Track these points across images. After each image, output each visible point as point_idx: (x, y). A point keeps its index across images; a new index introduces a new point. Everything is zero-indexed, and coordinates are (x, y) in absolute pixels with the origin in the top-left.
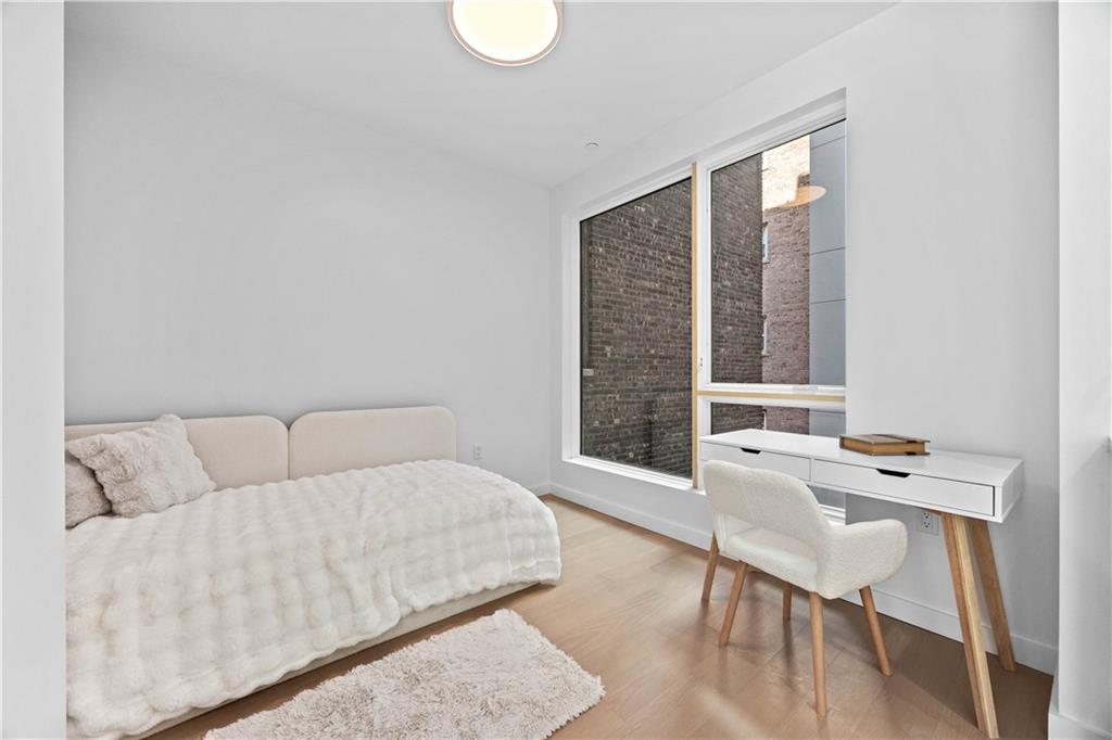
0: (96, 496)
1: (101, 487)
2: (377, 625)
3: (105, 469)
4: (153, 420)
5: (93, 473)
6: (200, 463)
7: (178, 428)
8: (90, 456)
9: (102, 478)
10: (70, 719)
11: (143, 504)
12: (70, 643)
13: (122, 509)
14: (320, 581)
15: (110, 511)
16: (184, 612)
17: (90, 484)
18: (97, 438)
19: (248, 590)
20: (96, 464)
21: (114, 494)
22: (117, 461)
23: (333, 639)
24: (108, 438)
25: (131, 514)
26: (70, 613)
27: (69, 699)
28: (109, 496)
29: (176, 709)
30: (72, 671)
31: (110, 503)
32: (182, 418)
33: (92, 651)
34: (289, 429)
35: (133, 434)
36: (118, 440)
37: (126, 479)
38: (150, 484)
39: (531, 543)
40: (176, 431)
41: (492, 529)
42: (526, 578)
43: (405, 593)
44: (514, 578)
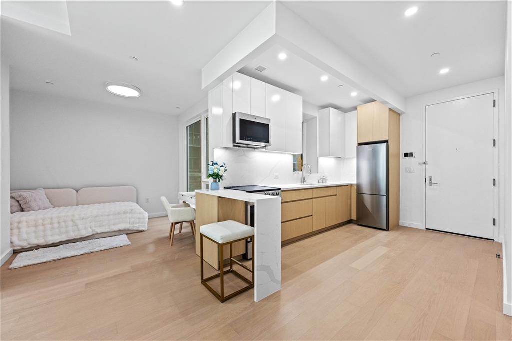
0: (19, 207)
1: (20, 205)
2: (85, 234)
3: (21, 201)
4: (36, 189)
5: (18, 202)
6: (48, 201)
7: (43, 192)
8: (18, 198)
9: (21, 203)
10: (12, 243)
11: (31, 209)
12: (11, 230)
13: (26, 210)
14: (71, 224)
15: (23, 211)
16: (36, 226)
17: (17, 204)
18: (19, 193)
19: (52, 224)
20: (19, 199)
21: (24, 207)
22: (24, 199)
23: (73, 235)
24: (22, 194)
25: (29, 211)
26: (11, 224)
27: (11, 239)
28: (22, 207)
29: (34, 245)
30: (12, 235)
31: (23, 209)
32: (44, 189)
33: (16, 232)
34: (77, 192)
35: (29, 193)
36: (25, 194)
37: (27, 203)
38: (33, 204)
39: (138, 221)
40: (42, 192)
41: (124, 216)
42: (135, 229)
43: (94, 229)
44: (131, 229)
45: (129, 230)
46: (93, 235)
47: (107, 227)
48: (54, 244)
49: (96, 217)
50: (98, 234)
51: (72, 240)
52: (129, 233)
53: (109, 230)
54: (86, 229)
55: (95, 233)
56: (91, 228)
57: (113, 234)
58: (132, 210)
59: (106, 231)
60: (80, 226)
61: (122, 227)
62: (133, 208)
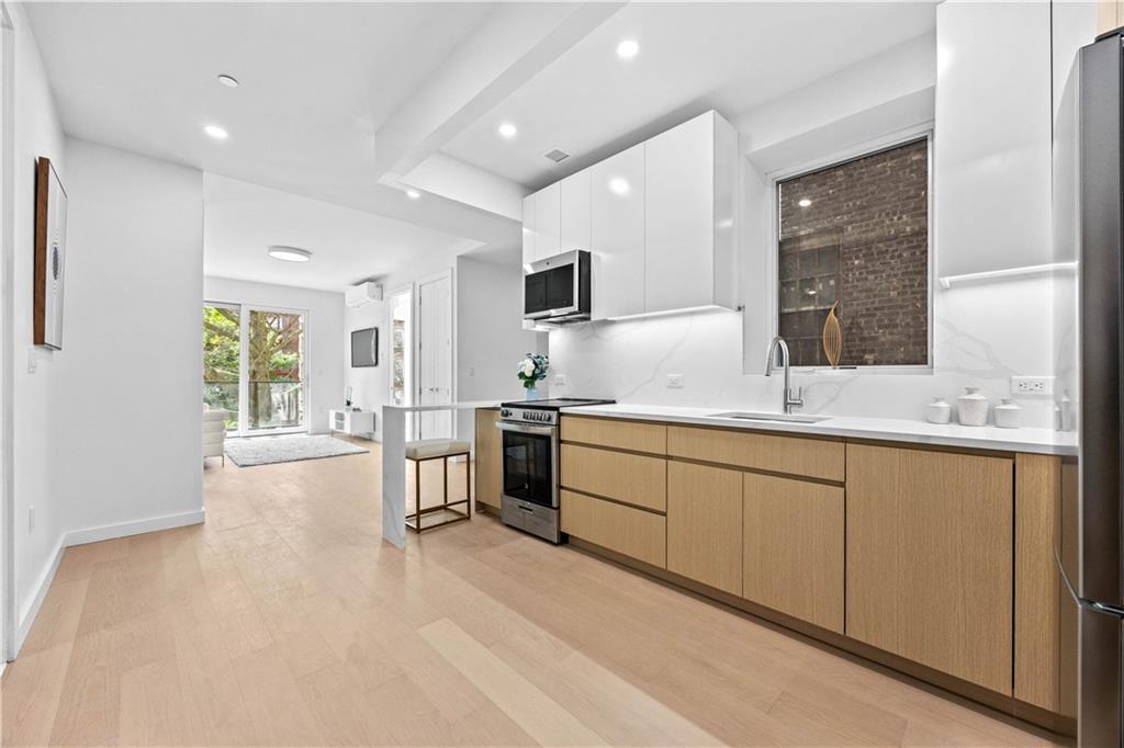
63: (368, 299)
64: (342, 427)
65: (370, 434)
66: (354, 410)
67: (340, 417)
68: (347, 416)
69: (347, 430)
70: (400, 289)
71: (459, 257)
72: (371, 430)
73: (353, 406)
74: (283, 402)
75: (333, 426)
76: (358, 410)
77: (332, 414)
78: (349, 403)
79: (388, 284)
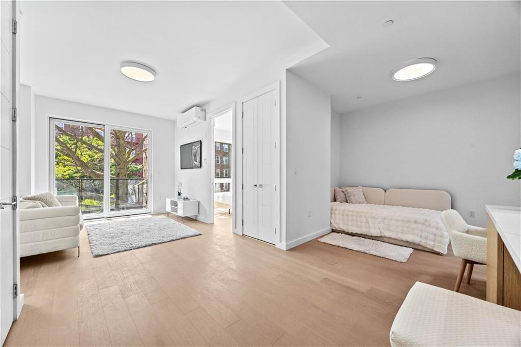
0: (345, 199)
1: (346, 197)
2: (374, 232)
3: (347, 194)
4: (357, 187)
6: (364, 197)
10: (331, 223)
15: (347, 202)
17: (344, 196)
22: (349, 193)
23: (365, 231)
24: (348, 189)
28: (347, 199)
29: (342, 229)
32: (362, 187)
34: (385, 192)
35: (351, 189)
37: (349, 196)
38: (352, 198)
39: (432, 237)
40: (360, 189)
41: (414, 226)
42: (428, 246)
43: (382, 230)
44: (422, 244)
45: (419, 245)
46: (381, 237)
47: (395, 233)
48: (352, 233)
49: (385, 219)
50: (385, 237)
51: (364, 235)
52: (418, 249)
53: (396, 237)
54: (375, 228)
55: (383, 235)
56: (379, 229)
57: (402, 243)
58: (426, 221)
59: (393, 236)
60: (371, 225)
61: (409, 237)
62: (428, 218)
63: (195, 119)
64: (176, 210)
65: (196, 216)
66: (184, 199)
67: (175, 204)
68: (180, 203)
69: (180, 213)
70: (221, 111)
71: (288, 70)
72: (197, 214)
73: (183, 196)
74: (135, 191)
75: (168, 208)
76: (187, 199)
77: (168, 201)
78: (179, 194)
79: (210, 109)
